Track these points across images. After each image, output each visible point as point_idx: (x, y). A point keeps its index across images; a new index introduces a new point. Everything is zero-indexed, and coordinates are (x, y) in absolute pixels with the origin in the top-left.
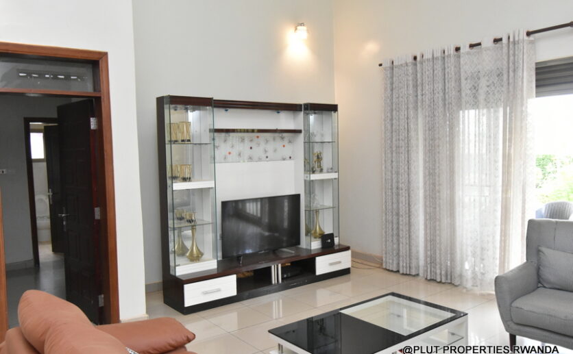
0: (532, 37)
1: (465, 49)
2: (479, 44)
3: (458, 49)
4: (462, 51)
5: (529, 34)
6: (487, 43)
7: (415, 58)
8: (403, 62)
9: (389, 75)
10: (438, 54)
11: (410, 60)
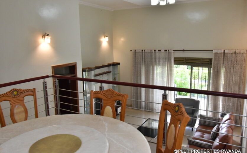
0: (174, 51)
1: (157, 51)
2: (161, 51)
3: (155, 51)
4: (156, 51)
5: (173, 51)
6: (163, 51)
7: (142, 50)
8: (139, 51)
9: (134, 54)
10: (150, 51)
11: (141, 51)
